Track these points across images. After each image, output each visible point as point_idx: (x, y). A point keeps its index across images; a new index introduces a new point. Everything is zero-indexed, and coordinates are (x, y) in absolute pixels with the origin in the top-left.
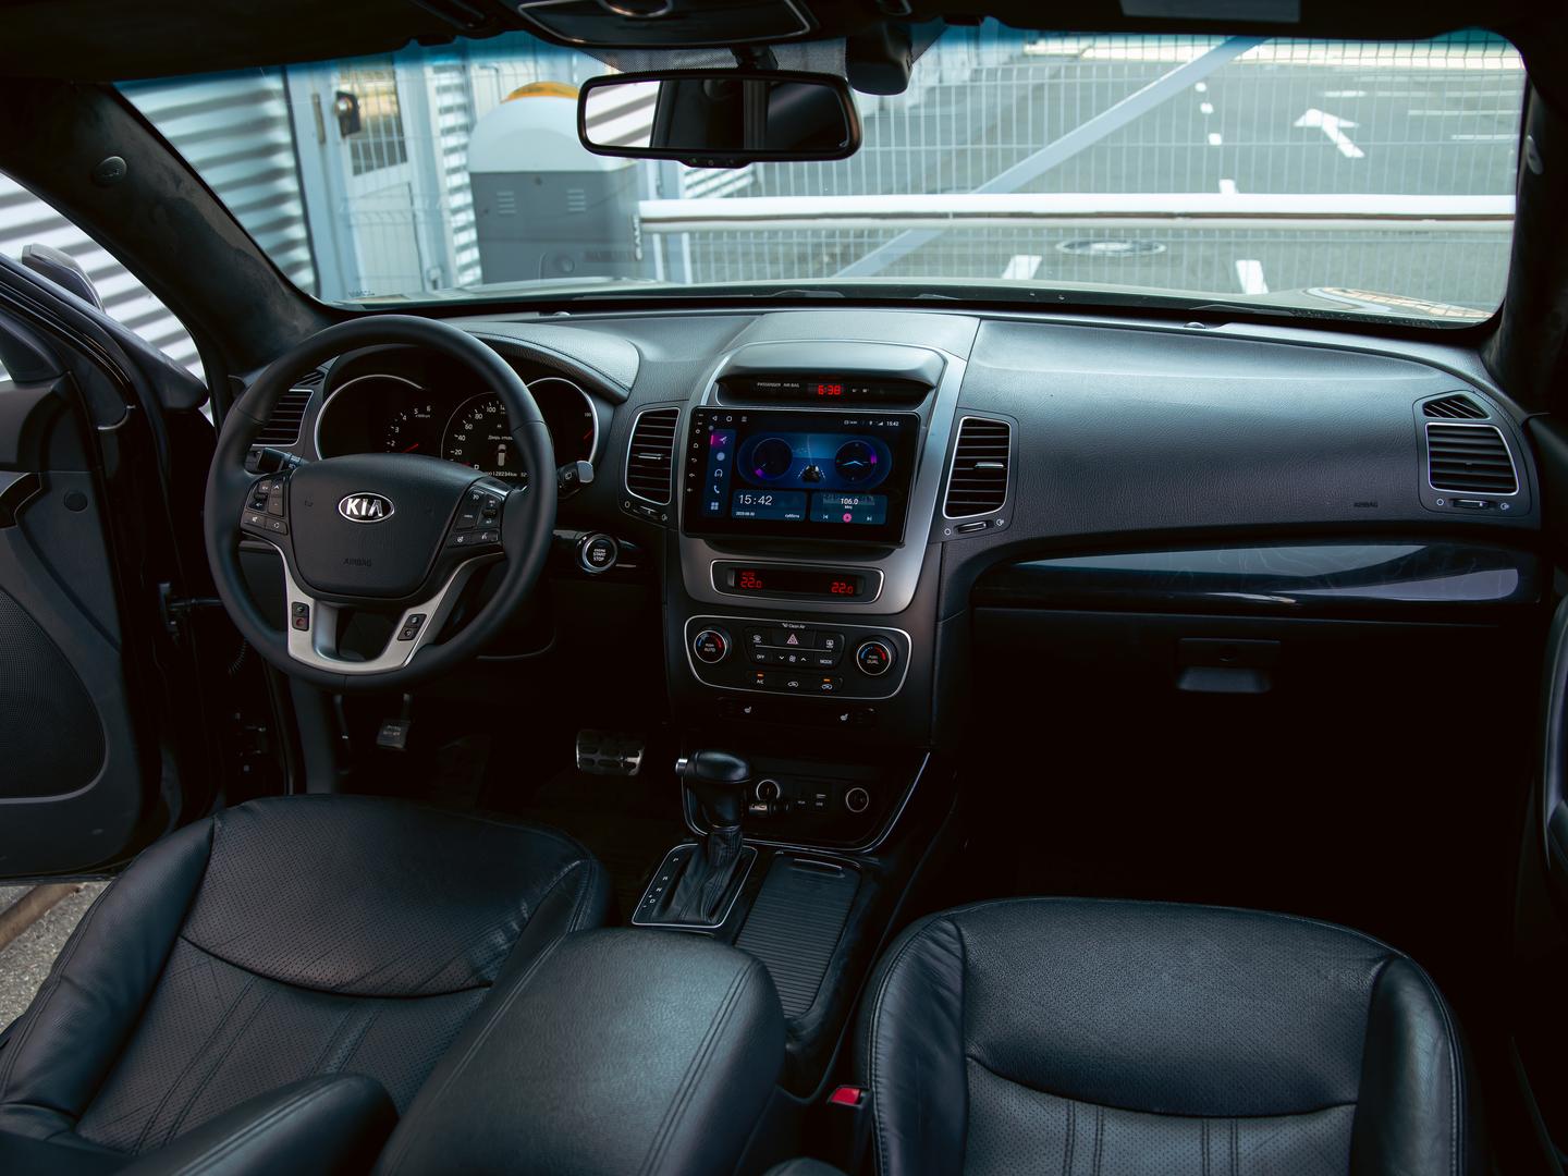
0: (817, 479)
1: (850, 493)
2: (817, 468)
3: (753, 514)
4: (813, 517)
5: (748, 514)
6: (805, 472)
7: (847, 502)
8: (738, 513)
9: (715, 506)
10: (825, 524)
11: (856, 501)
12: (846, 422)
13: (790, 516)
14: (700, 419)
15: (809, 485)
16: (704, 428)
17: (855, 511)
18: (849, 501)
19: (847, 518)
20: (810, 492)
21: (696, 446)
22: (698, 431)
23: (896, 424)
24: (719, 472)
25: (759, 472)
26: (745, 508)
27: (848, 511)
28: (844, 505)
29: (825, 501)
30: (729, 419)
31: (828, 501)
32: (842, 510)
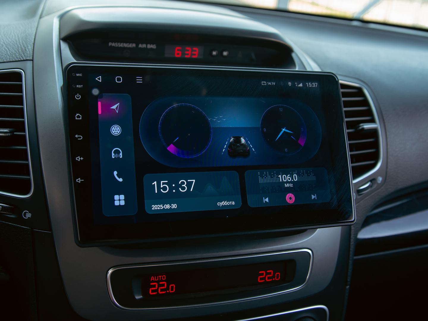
0: (246, 153)
1: (286, 169)
2: (243, 141)
3: (174, 206)
4: (252, 202)
5: (168, 206)
6: (230, 145)
7: (284, 178)
8: (155, 207)
9: (119, 200)
10: (267, 208)
11: (296, 177)
12: (264, 83)
13: (225, 203)
14: (79, 81)
15: (239, 161)
16: (86, 92)
17: (297, 188)
18: (288, 178)
19: (290, 198)
20: (241, 170)
21: (78, 117)
22: (78, 97)
23: (315, 85)
24: (117, 152)
25: (171, 148)
26: (162, 198)
27: (289, 190)
28: (283, 183)
29: (261, 180)
30: (119, 80)
31: (265, 179)
32: (282, 190)
